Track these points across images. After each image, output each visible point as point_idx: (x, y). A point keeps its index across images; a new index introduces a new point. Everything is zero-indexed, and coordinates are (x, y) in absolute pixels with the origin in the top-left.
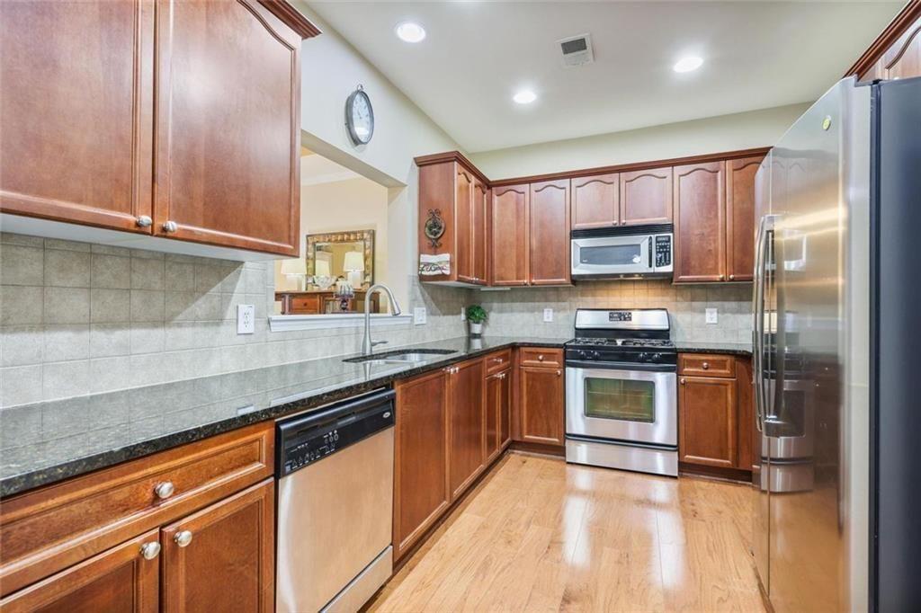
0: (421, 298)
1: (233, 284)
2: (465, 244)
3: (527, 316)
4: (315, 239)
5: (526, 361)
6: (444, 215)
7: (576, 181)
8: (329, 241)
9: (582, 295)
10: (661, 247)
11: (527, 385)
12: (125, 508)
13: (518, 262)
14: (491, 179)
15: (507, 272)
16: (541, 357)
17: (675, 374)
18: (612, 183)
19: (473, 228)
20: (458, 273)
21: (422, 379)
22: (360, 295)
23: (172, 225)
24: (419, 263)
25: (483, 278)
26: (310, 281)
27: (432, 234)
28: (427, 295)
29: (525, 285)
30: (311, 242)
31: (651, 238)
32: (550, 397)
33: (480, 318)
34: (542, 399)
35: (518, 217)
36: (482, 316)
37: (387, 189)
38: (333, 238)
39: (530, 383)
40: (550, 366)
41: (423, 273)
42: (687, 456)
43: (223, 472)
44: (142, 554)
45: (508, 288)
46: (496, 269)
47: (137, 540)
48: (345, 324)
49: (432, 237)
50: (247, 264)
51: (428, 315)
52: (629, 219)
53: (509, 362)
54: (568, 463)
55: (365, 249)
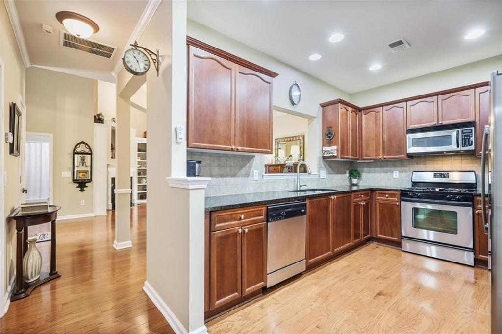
0: (324, 166)
1: (252, 163)
2: (345, 141)
3: (383, 175)
4: (279, 140)
5: (379, 198)
6: (334, 128)
7: (409, 103)
8: (284, 141)
9: (417, 164)
10: (465, 136)
11: (380, 210)
12: (235, 219)
13: (376, 147)
14: (360, 107)
15: (370, 152)
16: (387, 196)
17: (471, 208)
18: (433, 102)
19: (350, 133)
20: (341, 155)
21: (318, 199)
22: (295, 165)
23: (240, 148)
24: (323, 151)
25: (357, 156)
26: (276, 159)
27: (328, 137)
28: (326, 165)
29: (381, 159)
30: (277, 141)
31: (458, 131)
32: (392, 217)
33: (357, 176)
34: (388, 217)
35: (376, 125)
36: (358, 175)
37: (307, 119)
38: (286, 140)
39: (381, 209)
40: (392, 201)
41: (324, 155)
42: (481, 256)
43: (254, 217)
44: (238, 231)
45: (372, 161)
46: (364, 151)
47: (237, 228)
48: (290, 177)
49: (328, 138)
50: (256, 156)
51: (327, 174)
52: (444, 121)
53: (369, 197)
54: (403, 251)
55: (300, 144)
